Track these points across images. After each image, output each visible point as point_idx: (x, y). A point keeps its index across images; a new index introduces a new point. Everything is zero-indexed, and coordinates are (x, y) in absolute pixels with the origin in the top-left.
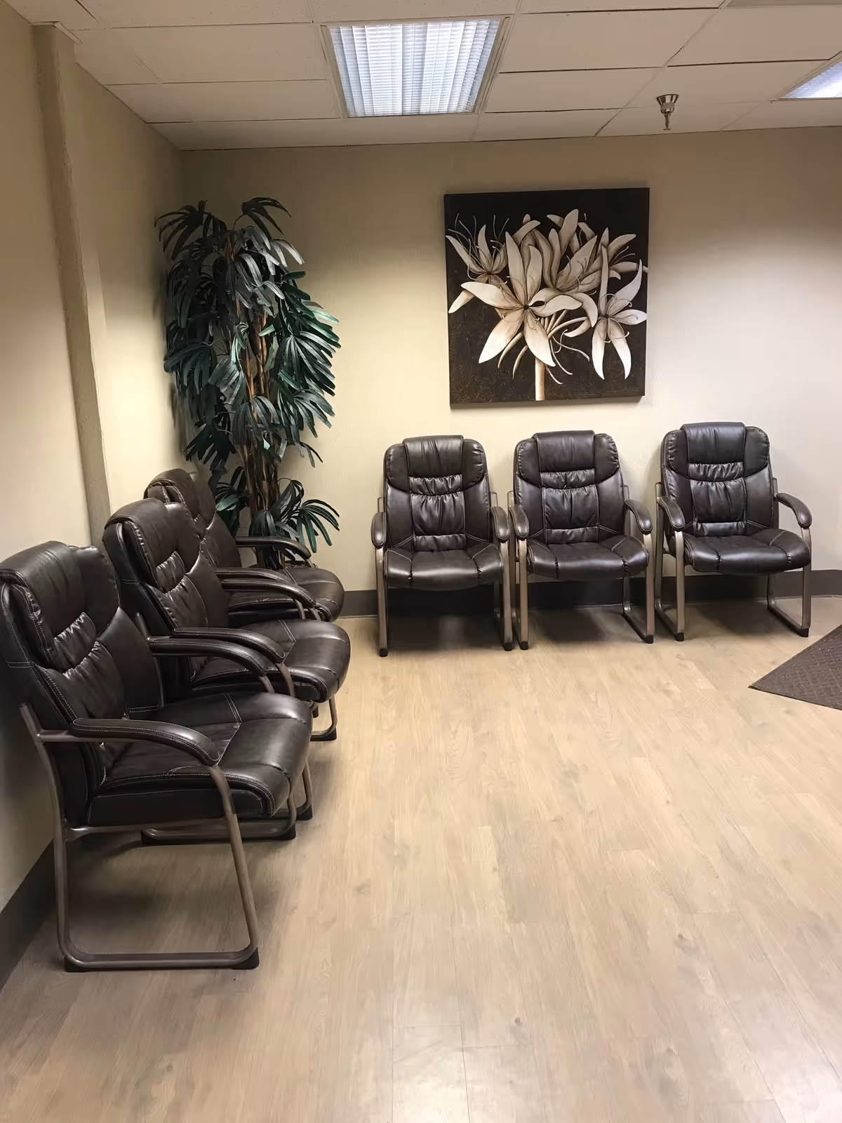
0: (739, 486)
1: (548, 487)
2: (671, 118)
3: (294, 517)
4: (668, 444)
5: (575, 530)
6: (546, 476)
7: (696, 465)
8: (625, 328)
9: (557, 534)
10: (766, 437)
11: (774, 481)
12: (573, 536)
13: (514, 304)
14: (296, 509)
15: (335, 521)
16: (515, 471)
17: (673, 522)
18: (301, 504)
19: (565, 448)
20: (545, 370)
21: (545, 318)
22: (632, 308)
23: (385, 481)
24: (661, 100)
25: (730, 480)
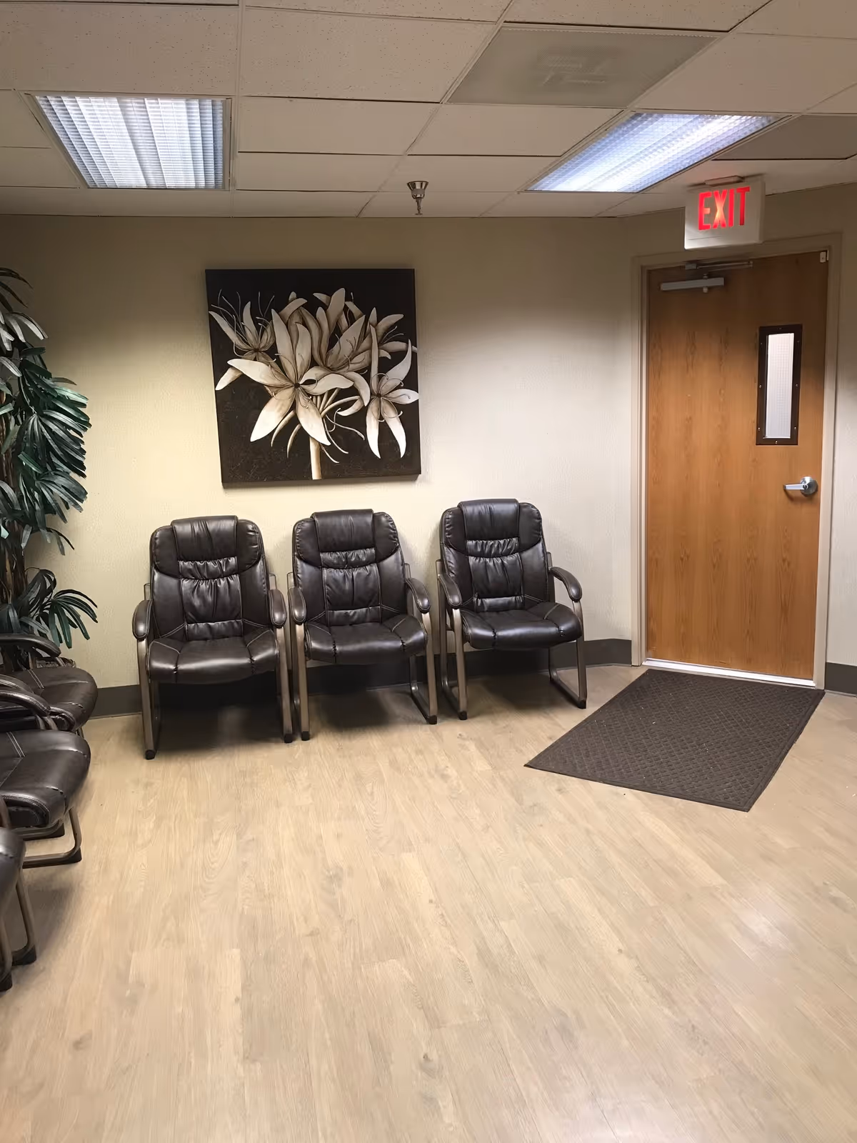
0: (516, 561)
1: (328, 567)
2: (423, 203)
3: (47, 609)
4: (445, 521)
5: (359, 610)
6: (326, 556)
7: (474, 542)
8: (398, 407)
9: (339, 616)
10: (538, 513)
11: (548, 555)
12: (356, 617)
13: (284, 382)
14: (48, 601)
15: (93, 611)
16: (294, 551)
17: (451, 600)
18: (53, 596)
19: (344, 527)
20: (321, 449)
21: (316, 396)
22: (404, 388)
23: (151, 565)
24: (412, 185)
25: (507, 556)
